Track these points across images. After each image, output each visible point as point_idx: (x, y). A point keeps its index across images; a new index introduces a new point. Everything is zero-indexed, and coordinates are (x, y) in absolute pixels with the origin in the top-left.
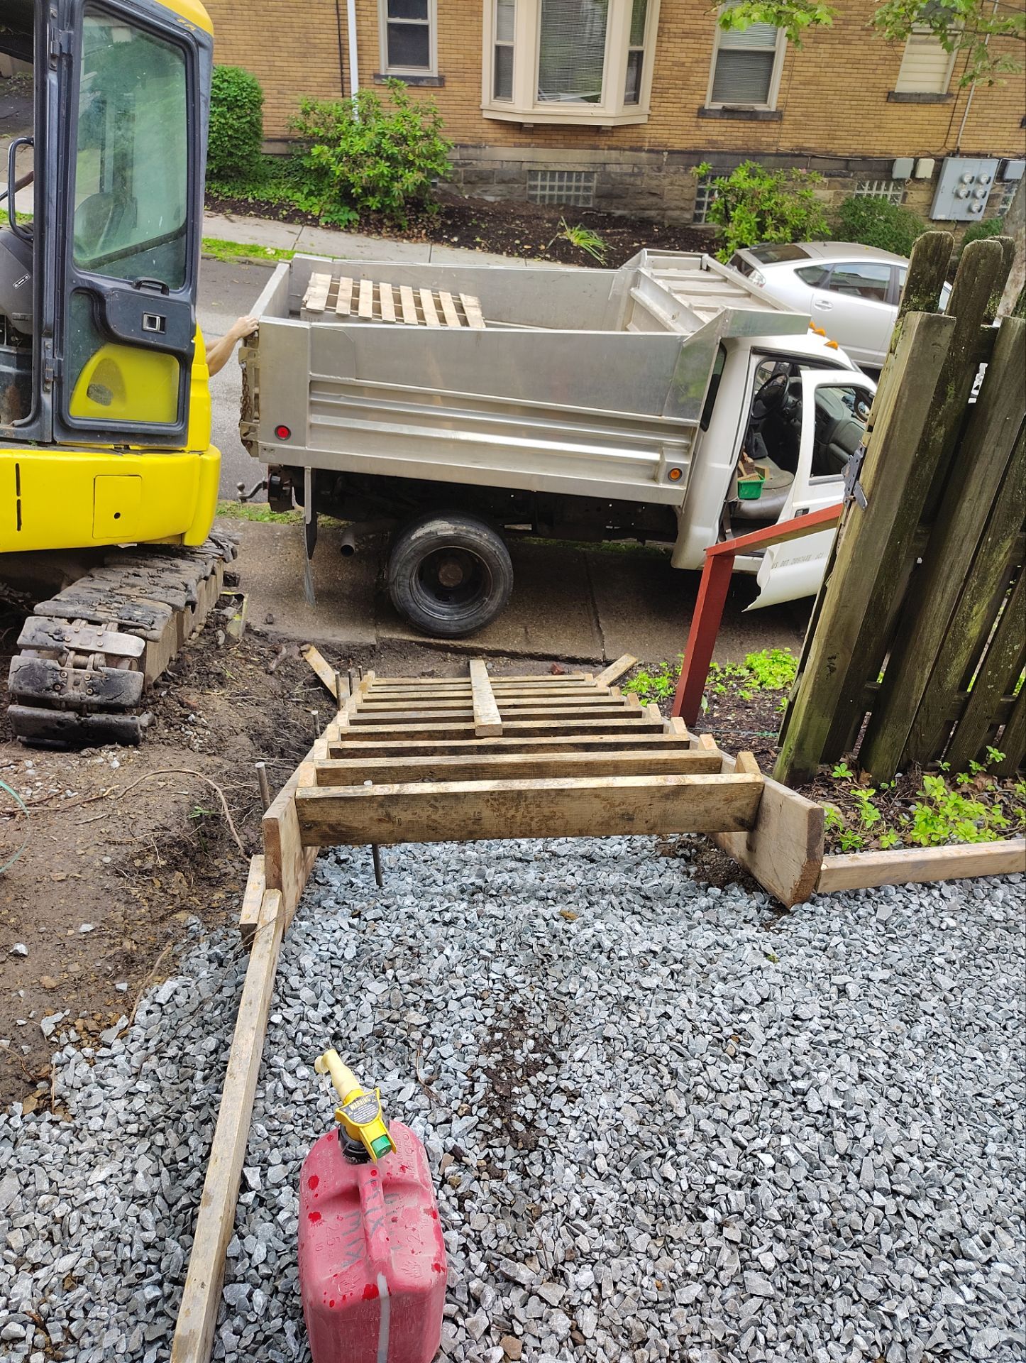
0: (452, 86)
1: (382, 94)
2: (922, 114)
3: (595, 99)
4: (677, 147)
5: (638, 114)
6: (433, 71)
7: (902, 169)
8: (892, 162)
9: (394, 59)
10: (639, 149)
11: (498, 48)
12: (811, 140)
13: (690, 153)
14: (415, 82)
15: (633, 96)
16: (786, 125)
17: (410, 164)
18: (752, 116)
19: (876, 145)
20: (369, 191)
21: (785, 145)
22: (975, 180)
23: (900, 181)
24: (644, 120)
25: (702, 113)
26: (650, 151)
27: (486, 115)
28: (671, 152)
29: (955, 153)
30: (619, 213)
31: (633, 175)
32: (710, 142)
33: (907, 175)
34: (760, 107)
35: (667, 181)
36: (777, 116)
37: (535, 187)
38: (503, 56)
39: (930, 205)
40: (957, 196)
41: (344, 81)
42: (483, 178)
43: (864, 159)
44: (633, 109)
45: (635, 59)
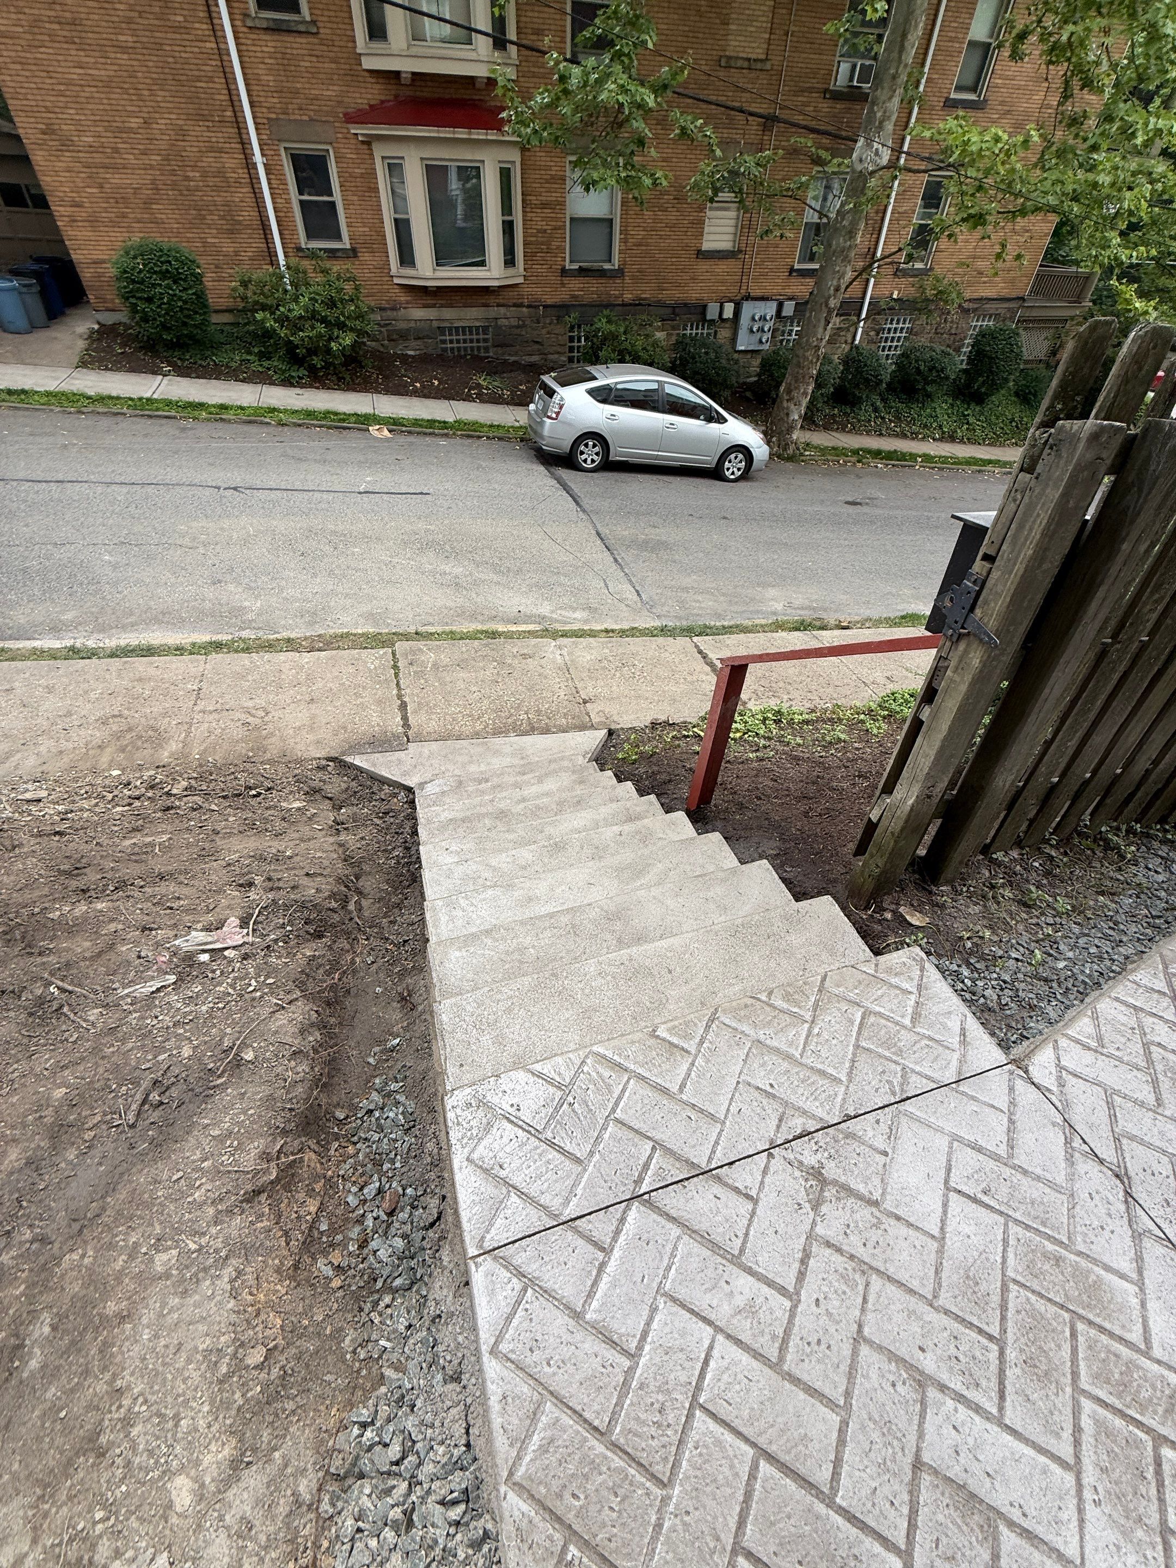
0: (365, 257)
1: (306, 264)
2: (722, 267)
3: (482, 263)
4: (549, 302)
5: (516, 276)
6: (346, 244)
7: (712, 312)
8: (705, 307)
9: (310, 235)
10: (521, 305)
11: (396, 220)
12: (647, 292)
13: (560, 306)
14: (332, 254)
15: (510, 261)
16: (627, 280)
17: (342, 326)
18: (602, 273)
19: (694, 294)
20: (312, 352)
21: (628, 297)
22: (763, 318)
23: (712, 322)
24: (521, 280)
25: (564, 272)
26: (529, 306)
27: (396, 281)
28: (545, 307)
29: (748, 298)
30: (513, 359)
31: (518, 327)
32: (573, 297)
33: (716, 317)
34: (607, 266)
35: (544, 331)
36: (619, 273)
37: (444, 342)
38: (403, 228)
39: (734, 340)
40: (751, 331)
41: (272, 255)
42: (404, 335)
43: (685, 305)
44: (511, 271)
45: (508, 228)
